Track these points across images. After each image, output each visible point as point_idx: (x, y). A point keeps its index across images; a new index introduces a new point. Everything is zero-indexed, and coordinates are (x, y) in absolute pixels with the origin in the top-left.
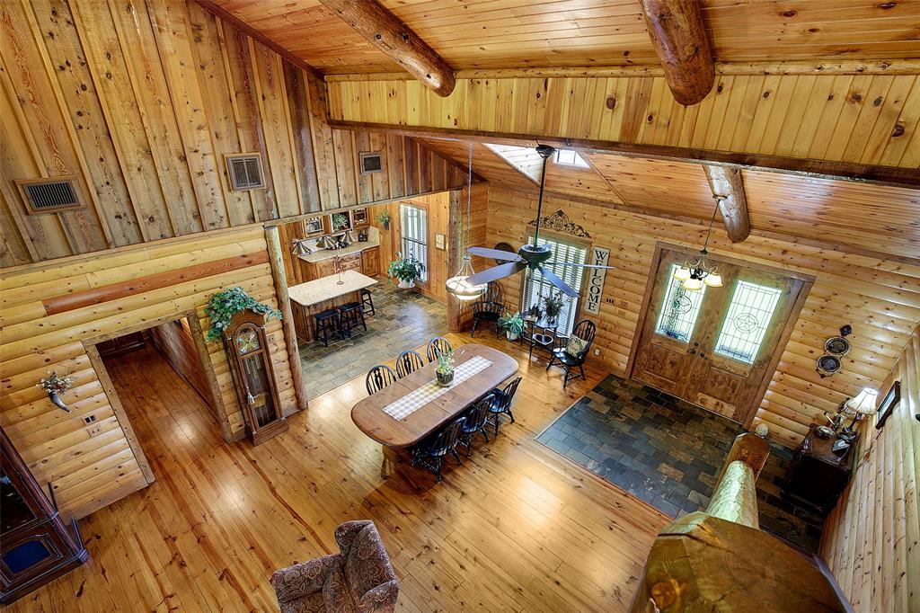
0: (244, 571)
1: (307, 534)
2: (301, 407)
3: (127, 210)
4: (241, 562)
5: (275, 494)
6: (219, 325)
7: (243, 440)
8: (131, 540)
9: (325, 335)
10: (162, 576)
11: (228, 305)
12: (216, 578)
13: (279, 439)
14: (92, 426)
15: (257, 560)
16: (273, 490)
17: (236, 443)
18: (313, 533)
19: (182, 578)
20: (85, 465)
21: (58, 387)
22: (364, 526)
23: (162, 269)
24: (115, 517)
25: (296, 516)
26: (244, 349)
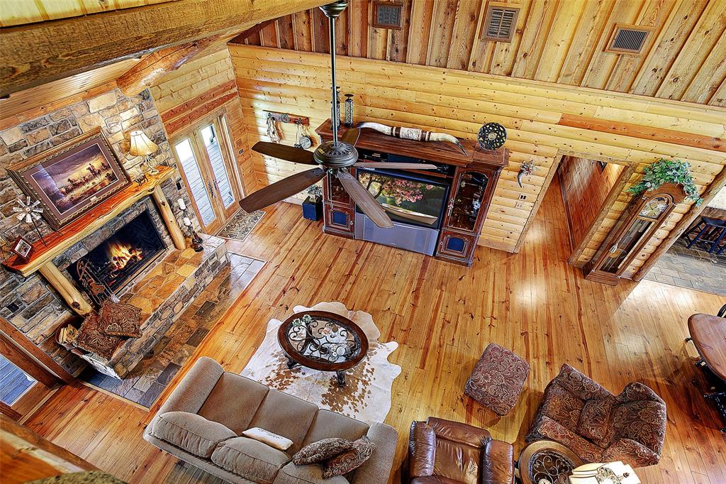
0: (535, 342)
1: (585, 360)
2: (635, 278)
3: (665, 67)
4: (537, 337)
5: (580, 319)
6: (648, 185)
7: (579, 269)
8: (492, 274)
9: (696, 239)
10: (496, 305)
11: (669, 173)
12: (520, 331)
13: (604, 287)
14: (520, 202)
15: (546, 344)
16: (580, 315)
17: (574, 268)
18: (589, 363)
19: (504, 315)
20: (500, 220)
21: (528, 170)
22: (658, 401)
23: (646, 123)
24: (491, 257)
25: (585, 343)
26: (645, 212)
